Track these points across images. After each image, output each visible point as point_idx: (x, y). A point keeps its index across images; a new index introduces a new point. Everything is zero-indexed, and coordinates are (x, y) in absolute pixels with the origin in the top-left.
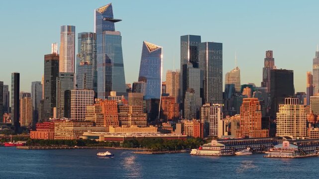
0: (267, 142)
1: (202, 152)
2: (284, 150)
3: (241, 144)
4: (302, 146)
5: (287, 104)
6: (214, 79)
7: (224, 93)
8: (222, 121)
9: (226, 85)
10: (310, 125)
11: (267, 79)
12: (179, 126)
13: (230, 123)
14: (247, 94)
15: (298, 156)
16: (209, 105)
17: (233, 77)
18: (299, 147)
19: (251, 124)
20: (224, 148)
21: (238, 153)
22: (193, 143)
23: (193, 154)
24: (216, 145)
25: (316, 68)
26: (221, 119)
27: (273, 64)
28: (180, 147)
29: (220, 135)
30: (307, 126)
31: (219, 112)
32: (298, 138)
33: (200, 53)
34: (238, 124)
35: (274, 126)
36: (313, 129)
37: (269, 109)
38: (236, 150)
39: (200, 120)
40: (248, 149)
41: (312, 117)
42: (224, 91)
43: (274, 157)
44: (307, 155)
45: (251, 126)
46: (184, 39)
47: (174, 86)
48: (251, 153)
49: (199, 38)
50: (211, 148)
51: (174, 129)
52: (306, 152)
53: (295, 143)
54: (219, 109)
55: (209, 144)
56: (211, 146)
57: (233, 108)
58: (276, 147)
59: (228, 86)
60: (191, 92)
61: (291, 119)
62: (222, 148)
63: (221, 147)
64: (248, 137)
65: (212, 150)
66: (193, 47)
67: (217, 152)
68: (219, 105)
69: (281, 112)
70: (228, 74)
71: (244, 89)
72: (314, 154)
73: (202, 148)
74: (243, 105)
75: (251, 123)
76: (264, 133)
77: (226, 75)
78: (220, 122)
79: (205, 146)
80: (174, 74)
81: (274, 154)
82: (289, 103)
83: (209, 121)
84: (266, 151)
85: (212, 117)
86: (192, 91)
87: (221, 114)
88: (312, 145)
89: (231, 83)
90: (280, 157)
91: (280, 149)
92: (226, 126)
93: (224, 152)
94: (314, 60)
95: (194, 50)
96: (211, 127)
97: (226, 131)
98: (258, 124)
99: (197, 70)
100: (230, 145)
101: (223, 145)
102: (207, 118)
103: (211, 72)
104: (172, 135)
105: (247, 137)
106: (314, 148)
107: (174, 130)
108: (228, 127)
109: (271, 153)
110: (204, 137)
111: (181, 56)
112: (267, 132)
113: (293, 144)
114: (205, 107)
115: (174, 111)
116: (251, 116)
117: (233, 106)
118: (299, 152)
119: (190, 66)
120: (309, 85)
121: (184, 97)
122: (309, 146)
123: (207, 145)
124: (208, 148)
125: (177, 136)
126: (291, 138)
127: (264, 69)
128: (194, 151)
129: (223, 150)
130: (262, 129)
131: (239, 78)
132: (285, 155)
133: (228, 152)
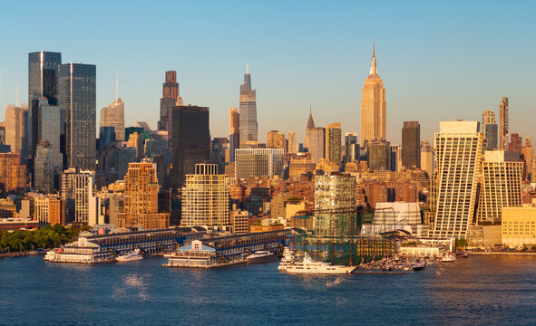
0: (167, 237)
1: (63, 257)
2: (195, 255)
3: (125, 242)
4: (222, 249)
5: (198, 173)
6: (82, 124)
7: (97, 140)
8: (95, 198)
9: (101, 128)
10: (234, 206)
11: (167, 117)
12: (25, 204)
13: (108, 199)
14: (136, 145)
15: (215, 264)
16: (74, 170)
17: (112, 116)
18: (217, 250)
19: (141, 205)
20: (99, 250)
21: (121, 259)
22: (49, 240)
23: (48, 260)
24: (86, 245)
25: (244, 100)
26: (93, 195)
27: (177, 94)
28: (28, 247)
29: (92, 222)
30: (231, 208)
31: (90, 184)
32: (216, 228)
33: (61, 81)
34: (121, 204)
35: (178, 205)
36: (239, 213)
37: (171, 170)
38: (118, 253)
39: (60, 195)
40: (137, 251)
41: (238, 190)
42: (98, 137)
43: (178, 267)
44: (231, 262)
45: (141, 207)
46: (33, 57)
47: (17, 130)
48: (141, 258)
49: (58, 56)
50: (78, 251)
51: (19, 208)
52: (228, 258)
53: (210, 244)
54: (90, 179)
55: (75, 243)
56: (77, 247)
57: (113, 169)
58: (181, 250)
59: (105, 130)
60: (46, 147)
61: (205, 197)
62: (95, 251)
63: (93, 248)
64: (137, 229)
65: (79, 253)
66: (48, 70)
67: (88, 257)
68: (91, 173)
69: (189, 186)
70: (105, 110)
71: (131, 136)
72: (241, 260)
73: (63, 250)
74: (128, 174)
75: (141, 202)
76: (162, 219)
77: (102, 111)
78: (92, 200)
79: (68, 247)
80: (17, 110)
81: (178, 262)
82: (202, 173)
83: (74, 197)
84: (166, 253)
85: (78, 191)
86: (47, 145)
87: (93, 187)
88: (238, 245)
89: (109, 124)
90: (188, 267)
91: (187, 253)
92: (102, 206)
93: (98, 257)
94: (242, 87)
95: (50, 76)
96: (78, 208)
97: (102, 214)
98: (153, 204)
99: (55, 109)
100: (108, 245)
101: (96, 246)
102: (70, 191)
103: (78, 112)
104: (16, 220)
105: (135, 230)
106: (242, 249)
107: (18, 211)
108: (104, 208)
109: (174, 259)
110: (67, 222)
111: (30, 86)
112: (167, 218)
113: (207, 245)
114: (67, 174)
115: (19, 176)
116: (141, 191)
117: (112, 165)
118: (217, 258)
119: (43, 101)
120: (233, 128)
121: (34, 154)
122: (234, 247)
123: (71, 245)
124: (73, 250)
125: (22, 222)
126: (204, 229)
127: (163, 101)
128: (50, 255)
129: (97, 253)
130: (159, 212)
131: (122, 116)
132: (196, 263)
133: (104, 256)
